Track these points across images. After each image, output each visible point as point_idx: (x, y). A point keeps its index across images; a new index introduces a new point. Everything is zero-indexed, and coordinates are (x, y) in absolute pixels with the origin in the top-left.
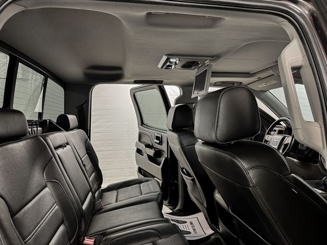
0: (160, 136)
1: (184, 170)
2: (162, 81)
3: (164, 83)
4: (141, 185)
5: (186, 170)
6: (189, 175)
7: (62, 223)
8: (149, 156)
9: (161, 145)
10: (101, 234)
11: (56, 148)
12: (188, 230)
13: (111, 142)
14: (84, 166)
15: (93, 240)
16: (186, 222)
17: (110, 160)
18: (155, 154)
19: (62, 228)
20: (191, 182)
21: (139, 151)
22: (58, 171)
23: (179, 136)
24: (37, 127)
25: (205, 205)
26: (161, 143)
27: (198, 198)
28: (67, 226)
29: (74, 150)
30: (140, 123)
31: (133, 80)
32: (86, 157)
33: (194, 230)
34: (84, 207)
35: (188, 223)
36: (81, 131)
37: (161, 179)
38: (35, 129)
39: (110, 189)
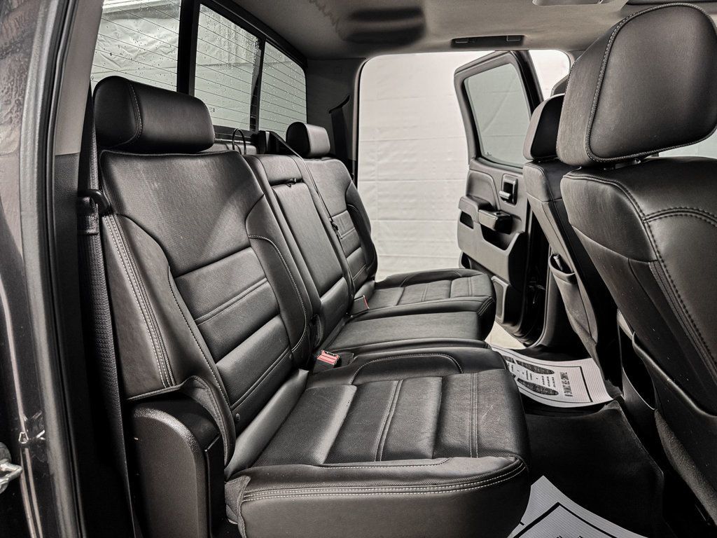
0: (514, 183)
1: (555, 258)
2: (522, 37)
3: (526, 41)
4: (454, 282)
5: (560, 258)
6: (566, 269)
7: (275, 313)
8: (485, 230)
9: (515, 203)
10: (352, 351)
11: (273, 184)
12: (552, 387)
13: (412, 201)
14: (335, 228)
15: (336, 358)
16: (551, 372)
17: (411, 239)
18: (497, 224)
19: (275, 323)
20: (569, 284)
21: (465, 219)
22: (271, 222)
23: (546, 173)
24: (245, 144)
25: (595, 336)
26: (513, 199)
27: (582, 322)
28: (286, 323)
29: (314, 193)
30: (473, 155)
31: (448, 40)
32: (345, 215)
33: (568, 390)
34: (324, 300)
35: (557, 376)
36: (337, 164)
37: (507, 279)
38: (242, 147)
39: (389, 284)
